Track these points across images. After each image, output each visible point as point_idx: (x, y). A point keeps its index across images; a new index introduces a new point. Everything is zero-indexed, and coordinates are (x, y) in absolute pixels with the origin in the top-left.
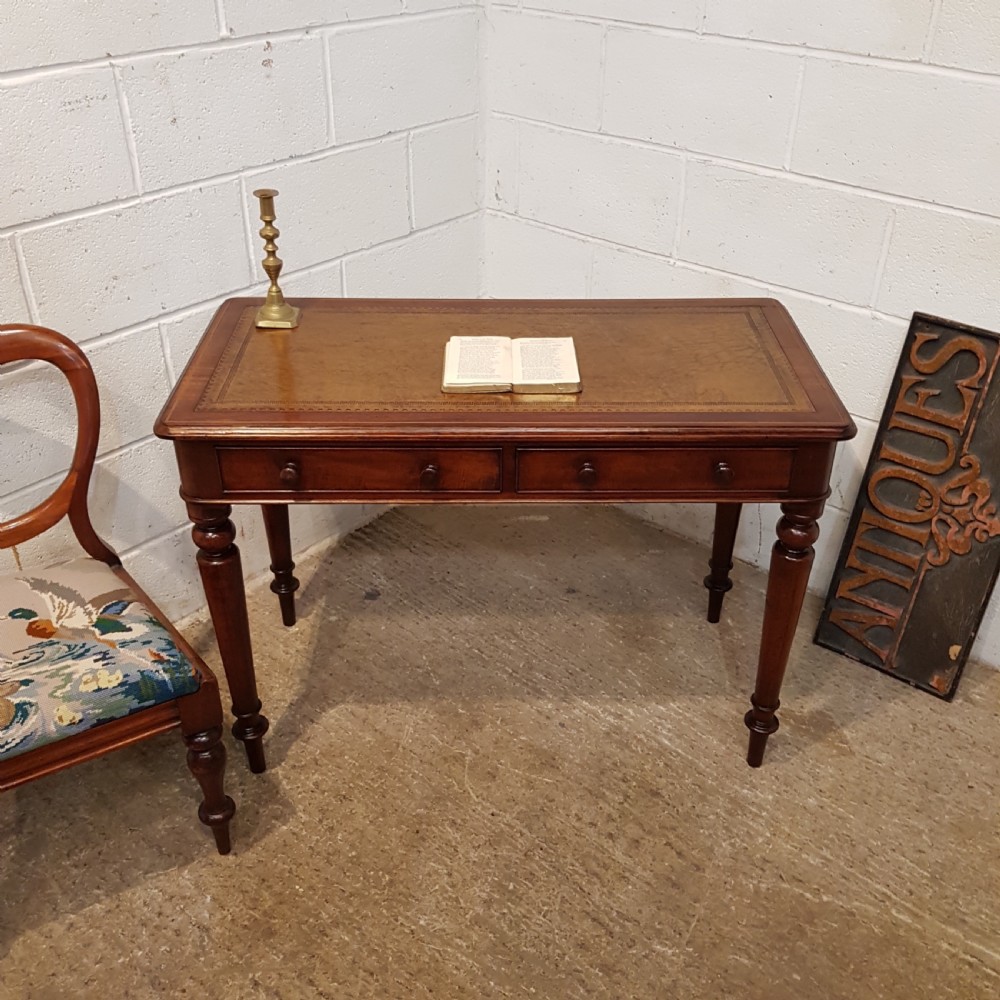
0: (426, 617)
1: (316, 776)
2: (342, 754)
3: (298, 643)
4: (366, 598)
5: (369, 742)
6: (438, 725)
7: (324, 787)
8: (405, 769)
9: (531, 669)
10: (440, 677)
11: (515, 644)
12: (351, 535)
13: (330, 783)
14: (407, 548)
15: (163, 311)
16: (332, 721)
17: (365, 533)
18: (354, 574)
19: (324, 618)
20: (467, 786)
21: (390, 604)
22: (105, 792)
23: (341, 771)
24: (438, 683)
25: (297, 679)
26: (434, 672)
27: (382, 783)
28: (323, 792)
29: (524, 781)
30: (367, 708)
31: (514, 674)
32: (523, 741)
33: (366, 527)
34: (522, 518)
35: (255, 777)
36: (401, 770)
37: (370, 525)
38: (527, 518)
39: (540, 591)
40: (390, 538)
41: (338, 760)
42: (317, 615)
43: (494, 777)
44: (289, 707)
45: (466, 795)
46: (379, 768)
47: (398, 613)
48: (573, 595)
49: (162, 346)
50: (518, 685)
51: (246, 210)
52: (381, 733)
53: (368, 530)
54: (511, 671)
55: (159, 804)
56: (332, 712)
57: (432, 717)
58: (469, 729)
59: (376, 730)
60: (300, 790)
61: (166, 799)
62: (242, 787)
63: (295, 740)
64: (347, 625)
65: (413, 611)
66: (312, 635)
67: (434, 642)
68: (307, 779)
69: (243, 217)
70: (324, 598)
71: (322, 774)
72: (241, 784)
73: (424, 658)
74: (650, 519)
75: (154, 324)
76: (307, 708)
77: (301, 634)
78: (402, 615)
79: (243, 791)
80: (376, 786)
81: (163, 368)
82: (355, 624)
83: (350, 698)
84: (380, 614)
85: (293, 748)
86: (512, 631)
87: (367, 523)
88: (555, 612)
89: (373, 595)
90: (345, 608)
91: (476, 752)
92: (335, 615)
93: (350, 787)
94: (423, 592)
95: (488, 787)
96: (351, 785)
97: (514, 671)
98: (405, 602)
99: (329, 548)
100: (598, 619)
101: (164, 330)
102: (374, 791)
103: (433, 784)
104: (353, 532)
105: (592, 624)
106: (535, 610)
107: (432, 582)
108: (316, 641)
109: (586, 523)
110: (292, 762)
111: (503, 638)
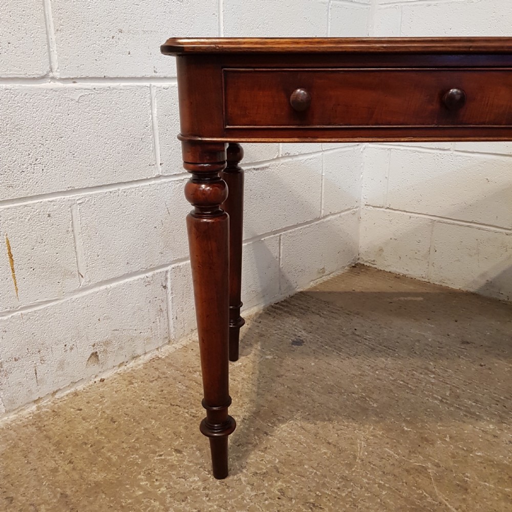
0: (348, 358)
1: (280, 483)
2: (301, 464)
3: (243, 373)
4: (292, 344)
5: (325, 453)
6: (387, 440)
7: (290, 494)
8: (369, 479)
9: (458, 397)
10: (376, 401)
11: (434, 378)
12: (272, 307)
13: (295, 490)
14: (318, 314)
15: (154, 74)
16: (285, 434)
17: (283, 306)
18: (280, 329)
19: (262, 357)
20: (440, 497)
21: (314, 348)
22: (68, 492)
23: (303, 479)
24: (375, 405)
25: (247, 400)
26: (370, 398)
27: (350, 492)
28: (291, 499)
29: (500, 495)
30: (315, 424)
31: (445, 401)
32: (480, 456)
33: (282, 302)
34: (402, 298)
35: (218, 482)
36: (365, 480)
37: (285, 301)
38: (406, 299)
39: (439, 342)
40: (302, 309)
41: (298, 469)
42: (255, 355)
43: (466, 490)
44: (243, 421)
45: (443, 507)
46: (342, 478)
47: (323, 354)
48: (469, 345)
49: (151, 104)
50: (452, 409)
51: (221, 13)
52: (335, 446)
53: (283, 303)
54: (440, 398)
55: (122, 507)
56: (283, 426)
57: (381, 433)
58: (421, 444)
59: (329, 443)
60: (265, 496)
61: (130, 501)
62: (207, 491)
63: (253, 450)
64: (281, 362)
65: (334, 353)
66: (254, 368)
67: (361, 375)
68: (271, 486)
69: (219, 18)
70: (259, 343)
71: (285, 482)
72: (205, 488)
73: (356, 386)
74: (506, 299)
75: (147, 84)
76: (259, 422)
77: (244, 367)
78: (327, 356)
79: (207, 496)
80: (344, 495)
81: (150, 124)
82: (289, 361)
83: (298, 415)
84: (308, 354)
85: (252, 456)
86: (427, 368)
87: (283, 300)
88: (459, 357)
89: (298, 342)
90: (277, 350)
91: (438, 465)
92: (270, 354)
93: (318, 495)
94: (339, 341)
95: (464, 499)
96: (318, 493)
97: (443, 398)
98: (326, 347)
99: (256, 314)
100: (501, 362)
101: (154, 91)
102: (343, 499)
103: (404, 495)
104: (272, 305)
105: (496, 365)
106: (441, 355)
107: (344, 335)
108: (258, 372)
109: (454, 301)
110: (253, 470)
111: (421, 373)
